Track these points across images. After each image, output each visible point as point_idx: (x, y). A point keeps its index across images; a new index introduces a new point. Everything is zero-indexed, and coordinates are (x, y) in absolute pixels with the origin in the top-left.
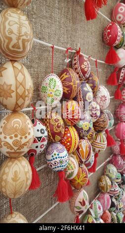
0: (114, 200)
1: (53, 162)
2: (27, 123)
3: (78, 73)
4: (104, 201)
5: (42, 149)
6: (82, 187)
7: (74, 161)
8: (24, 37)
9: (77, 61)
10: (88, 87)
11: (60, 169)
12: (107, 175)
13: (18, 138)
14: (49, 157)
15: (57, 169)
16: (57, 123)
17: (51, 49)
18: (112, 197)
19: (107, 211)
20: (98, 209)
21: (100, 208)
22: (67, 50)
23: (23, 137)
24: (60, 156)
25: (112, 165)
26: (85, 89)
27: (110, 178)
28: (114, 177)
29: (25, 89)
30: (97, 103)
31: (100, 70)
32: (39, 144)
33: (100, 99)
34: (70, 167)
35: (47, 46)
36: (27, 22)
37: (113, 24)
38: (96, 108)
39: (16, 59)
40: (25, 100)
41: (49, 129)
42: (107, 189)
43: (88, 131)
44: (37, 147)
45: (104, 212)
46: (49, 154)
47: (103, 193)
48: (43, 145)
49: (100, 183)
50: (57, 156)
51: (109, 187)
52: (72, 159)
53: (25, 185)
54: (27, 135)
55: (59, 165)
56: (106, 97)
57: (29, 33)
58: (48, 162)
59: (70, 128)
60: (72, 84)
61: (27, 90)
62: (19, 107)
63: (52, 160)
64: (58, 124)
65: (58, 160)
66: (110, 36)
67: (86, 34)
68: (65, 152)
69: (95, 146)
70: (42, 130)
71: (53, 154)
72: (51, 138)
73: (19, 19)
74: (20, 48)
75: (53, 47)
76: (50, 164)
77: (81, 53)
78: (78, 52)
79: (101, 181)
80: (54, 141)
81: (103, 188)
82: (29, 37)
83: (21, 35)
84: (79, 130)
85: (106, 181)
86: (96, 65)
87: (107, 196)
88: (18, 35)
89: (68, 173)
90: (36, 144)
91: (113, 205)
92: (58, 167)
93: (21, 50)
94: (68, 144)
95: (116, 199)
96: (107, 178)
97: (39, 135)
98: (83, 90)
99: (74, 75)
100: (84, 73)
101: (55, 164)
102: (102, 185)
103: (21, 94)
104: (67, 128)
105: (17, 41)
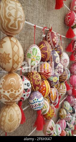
0: (68, 123)
1: (34, 105)
2: (19, 81)
3: (50, 44)
4: (62, 125)
5: (28, 97)
6: (51, 118)
7: (47, 103)
8: (20, 19)
9: (50, 36)
10: (56, 54)
11: (38, 109)
12: (64, 108)
13: (13, 92)
14: (32, 101)
15: (37, 109)
16: (37, 79)
18: (67, 121)
19: (64, 130)
21: (59, 129)
22: (44, 28)
23: (17, 91)
24: (39, 101)
25: (67, 102)
26: (55, 55)
27: (66, 110)
28: (68, 109)
29: (19, 57)
30: (61, 64)
31: (63, 42)
32: (26, 93)
33: (63, 61)
34: (44, 107)
36: (21, 8)
37: (71, 12)
38: (61, 67)
39: (12, 35)
40: (18, 65)
41: (32, 83)
42: (64, 117)
43: (56, 83)
44: (24, 96)
45: (62, 131)
46: (31, 99)
47: (62, 120)
48: (28, 94)
49: (60, 113)
50: (36, 101)
51: (65, 116)
52: (45, 101)
53: (17, 124)
54: (19, 89)
55: (38, 107)
56: (67, 60)
57: (23, 16)
58: (31, 105)
59: (45, 81)
60: (47, 51)
61: (20, 57)
62: (14, 69)
63: (33, 103)
65: (37, 103)
66: (70, 20)
67: (55, 18)
68: (42, 98)
69: (59, 91)
70: (28, 83)
71: (34, 100)
72: (33, 88)
74: (16, 27)
75: (35, 27)
76: (32, 106)
77: (52, 31)
78: (50, 30)
79: (61, 112)
80: (35, 90)
81: (62, 116)
82: (22, 19)
83: (17, 17)
84: (50, 82)
85: (64, 112)
86: (61, 39)
87: (64, 121)
88: (15, 17)
89: (43, 111)
90: (24, 94)
91: (67, 126)
92: (37, 108)
93: (17, 28)
94: (44, 92)
95: (69, 123)
96: (64, 110)
97: (26, 87)
98: (53, 55)
99: (48, 46)
100: (54, 44)
101: (36, 106)
102: (61, 115)
103: (16, 61)
104: (43, 81)
105: (14, 22)
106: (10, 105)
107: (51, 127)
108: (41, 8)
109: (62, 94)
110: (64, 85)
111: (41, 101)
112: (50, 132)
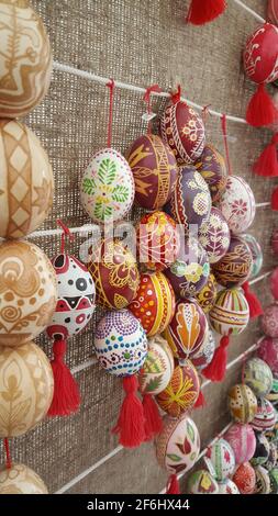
0: (264, 440)
1: (108, 355)
2: (36, 267)
3: (173, 147)
4: (241, 443)
5: (81, 326)
6: (182, 411)
7: (163, 354)
8: (26, 61)
9: (172, 118)
10: (198, 181)
11: (125, 371)
12: (249, 384)
13: (14, 303)
14: (101, 344)
15: (118, 372)
16: (118, 266)
17: (107, 91)
18: (260, 432)
19: (247, 465)
20: (224, 460)
21: (228, 458)
22: (149, 92)
23: (27, 300)
24: (124, 342)
25: (260, 361)
26: (191, 184)
27: (255, 391)
28: (264, 388)
29: (30, 186)
30: (223, 218)
31: (233, 140)
32: (73, 313)
33: (231, 209)
34: (152, 367)
35: (98, 84)
36: (34, 25)
37: (268, 29)
38: (219, 230)
39: (11, 116)
40: (30, 213)
41: (99, 280)
42: (247, 414)
43: (198, 285)
44: (68, 320)
45: (240, 467)
46: (101, 336)
47: (240, 425)
48: (83, 315)
49: (232, 401)
50: (117, 342)
51: (251, 411)
52: (156, 347)
54: (36, 295)
55: (122, 363)
56: (245, 204)
57: (38, 50)
58: (99, 355)
59: (154, 277)
60: (156, 172)
61: (35, 188)
62: (18, 228)
63: (106, 351)
64: (122, 267)
65: (119, 351)
66: (259, 58)
67: (197, 53)
68: (139, 334)
69: (221, 318)
70: (80, 280)
71: (109, 338)
72: (105, 300)
73: (14, 15)
74: (16, 89)
75: (111, 86)
76: (102, 360)
77: (182, 99)
78: (175, 97)
79: (235, 398)
80: (111, 306)
81: (238, 412)
82: (37, 61)
83: (17, 55)
84: (176, 282)
85: (245, 397)
86: (224, 128)
87: (247, 431)
88: (10, 55)
89: (147, 380)
90: (65, 314)
91: (260, 451)
92: (120, 367)
93: (20, 92)
94: (149, 313)
95: (270, 438)
96: (249, 390)
97: (73, 292)
98: (185, 187)
99: (162, 153)
100: (189, 145)
101: (113, 359)
102: (235, 406)
103: (20, 200)
104: (148, 277)
105: (6, 71)
106: (13, 347)
107: (182, 443)
108: (137, 21)
109: (231, 330)
110: (238, 294)
111: (133, 345)
112: (179, 459)
